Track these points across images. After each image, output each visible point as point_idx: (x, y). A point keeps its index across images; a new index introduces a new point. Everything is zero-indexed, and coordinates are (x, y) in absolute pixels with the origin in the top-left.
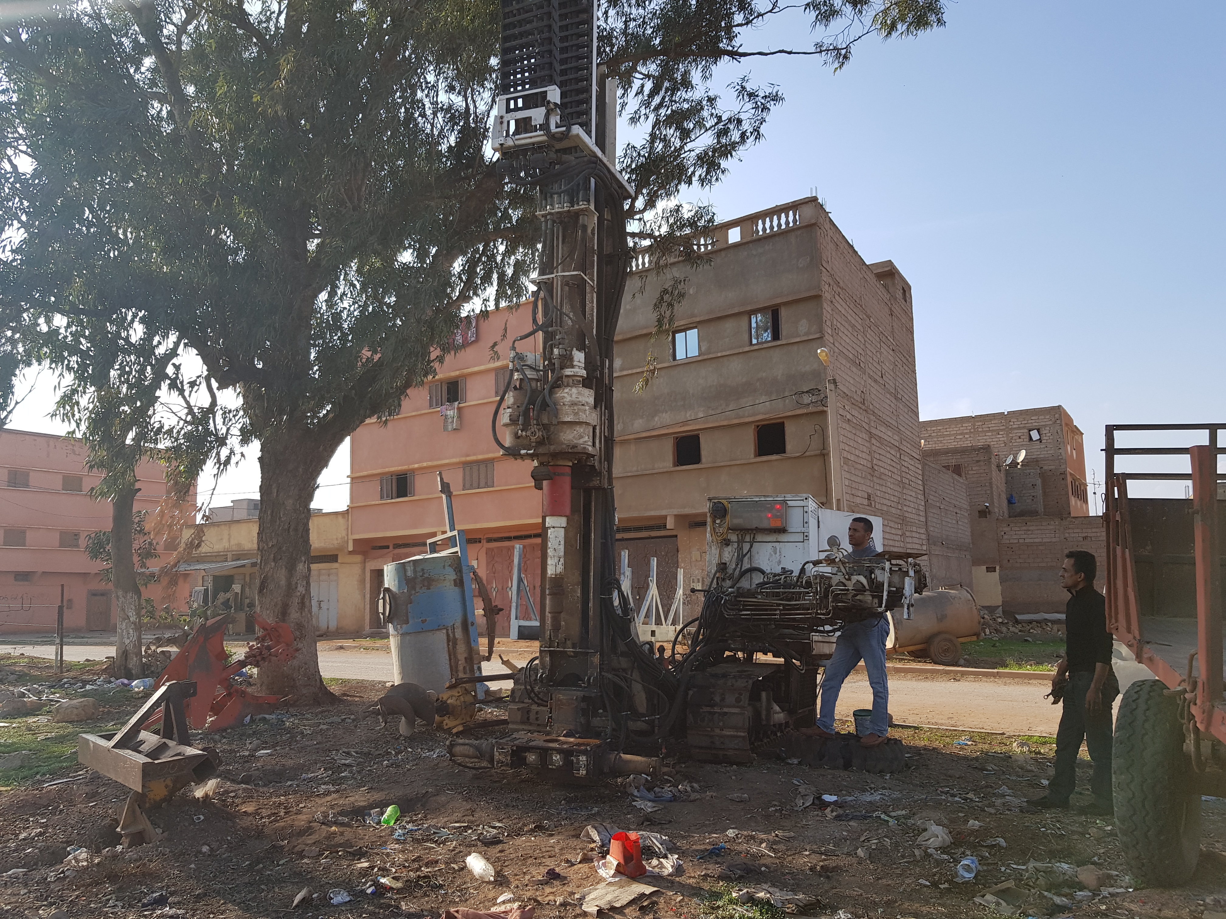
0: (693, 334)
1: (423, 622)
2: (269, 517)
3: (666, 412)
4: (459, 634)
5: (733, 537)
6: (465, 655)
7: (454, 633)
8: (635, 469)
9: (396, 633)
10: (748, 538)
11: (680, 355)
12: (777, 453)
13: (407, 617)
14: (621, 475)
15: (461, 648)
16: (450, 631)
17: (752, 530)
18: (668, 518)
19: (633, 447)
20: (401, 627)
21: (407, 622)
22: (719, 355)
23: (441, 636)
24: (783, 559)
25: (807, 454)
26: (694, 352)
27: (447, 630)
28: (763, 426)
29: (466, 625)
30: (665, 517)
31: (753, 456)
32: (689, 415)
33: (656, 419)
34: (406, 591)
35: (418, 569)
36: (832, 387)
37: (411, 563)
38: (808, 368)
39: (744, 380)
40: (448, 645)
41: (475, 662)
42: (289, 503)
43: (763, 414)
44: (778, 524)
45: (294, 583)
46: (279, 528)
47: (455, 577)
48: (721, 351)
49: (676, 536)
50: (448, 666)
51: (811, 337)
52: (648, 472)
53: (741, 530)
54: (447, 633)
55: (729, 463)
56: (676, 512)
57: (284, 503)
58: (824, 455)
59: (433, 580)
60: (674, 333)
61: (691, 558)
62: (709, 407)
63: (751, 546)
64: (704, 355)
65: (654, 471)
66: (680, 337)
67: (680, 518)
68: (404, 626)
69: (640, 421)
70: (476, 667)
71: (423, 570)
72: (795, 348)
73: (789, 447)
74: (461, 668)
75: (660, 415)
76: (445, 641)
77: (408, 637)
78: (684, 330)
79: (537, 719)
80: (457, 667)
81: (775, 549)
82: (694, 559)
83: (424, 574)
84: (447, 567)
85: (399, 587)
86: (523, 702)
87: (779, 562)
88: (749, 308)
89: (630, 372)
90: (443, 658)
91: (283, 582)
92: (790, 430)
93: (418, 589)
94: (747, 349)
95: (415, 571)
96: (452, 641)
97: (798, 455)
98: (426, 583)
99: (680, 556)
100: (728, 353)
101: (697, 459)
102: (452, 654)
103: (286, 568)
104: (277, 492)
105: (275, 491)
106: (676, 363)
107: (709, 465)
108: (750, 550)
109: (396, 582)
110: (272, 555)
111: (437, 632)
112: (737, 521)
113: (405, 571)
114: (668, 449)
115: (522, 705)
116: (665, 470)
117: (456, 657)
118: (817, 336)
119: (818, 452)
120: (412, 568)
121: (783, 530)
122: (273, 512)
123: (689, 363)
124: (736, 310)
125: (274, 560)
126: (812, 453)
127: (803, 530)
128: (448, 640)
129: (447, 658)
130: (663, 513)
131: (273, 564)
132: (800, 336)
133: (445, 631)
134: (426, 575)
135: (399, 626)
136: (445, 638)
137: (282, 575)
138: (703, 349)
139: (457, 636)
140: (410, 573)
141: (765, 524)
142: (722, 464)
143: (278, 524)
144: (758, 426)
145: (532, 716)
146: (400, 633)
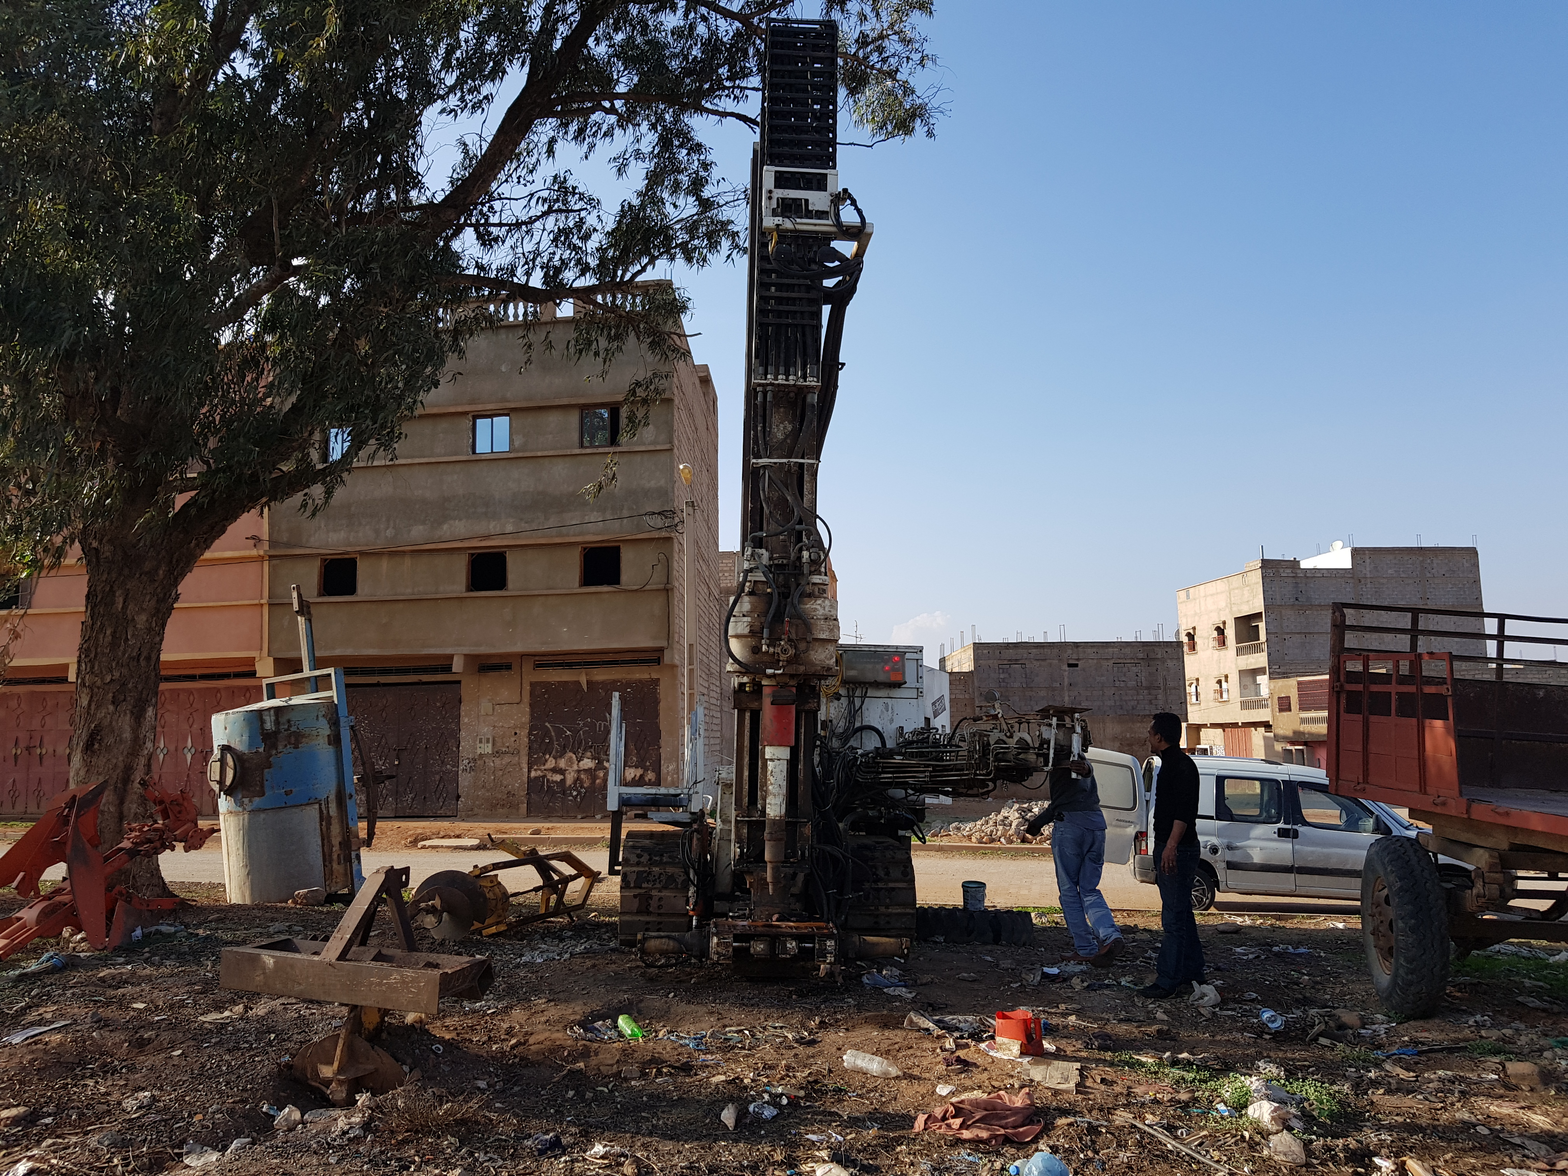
0: (502, 423)
1: (287, 793)
2: (109, 639)
3: (460, 520)
4: (333, 810)
5: (843, 692)
6: (339, 839)
7: (328, 808)
8: (409, 591)
9: (241, 809)
10: (858, 693)
11: (483, 446)
12: (609, 583)
13: (262, 786)
14: (389, 598)
15: (335, 829)
16: (323, 806)
17: (865, 683)
18: (455, 659)
19: (408, 561)
20: (250, 801)
21: (262, 794)
22: (539, 454)
23: (313, 812)
24: (895, 717)
25: (647, 587)
26: (502, 445)
27: (320, 805)
28: (592, 549)
29: (341, 798)
30: (451, 657)
31: (577, 584)
32: (493, 527)
33: (445, 527)
34: (261, 750)
35: (283, 720)
36: (691, 509)
37: (272, 712)
38: (653, 484)
39: (571, 489)
40: (321, 825)
41: (354, 848)
42: (142, 619)
43: (594, 534)
44: (894, 678)
45: (141, 736)
46: (124, 655)
47: (328, 732)
48: (542, 450)
49: (459, 682)
50: (320, 855)
51: (658, 448)
52: (429, 597)
53: (854, 683)
54: (320, 808)
55: (545, 592)
56: (467, 650)
57: (133, 619)
58: (667, 590)
59: (303, 736)
60: (475, 418)
61: (479, 711)
62: (521, 519)
63: (863, 703)
64: (518, 451)
65: (438, 596)
66: (482, 424)
67: (470, 659)
68: (257, 800)
69: (421, 527)
70: (353, 854)
71: (289, 721)
72: (638, 458)
73: (624, 578)
74: (335, 857)
75: (452, 522)
76: (318, 819)
77: (262, 816)
78: (491, 416)
79: (660, 907)
80: (330, 855)
81: (887, 704)
82: (483, 713)
83: (290, 726)
84: (320, 719)
85: (250, 745)
86: (641, 888)
87: (892, 721)
88: (582, 401)
89: (409, 461)
90: (315, 842)
91: (127, 735)
92: (627, 556)
93: (280, 748)
94: (578, 451)
95: (277, 722)
96: (325, 819)
97: (635, 588)
98: (293, 740)
99: (463, 708)
100: (551, 453)
101: (501, 584)
102: (325, 837)
103: (132, 712)
104: (124, 602)
105: (121, 600)
106: (474, 457)
107: (519, 593)
108: (861, 707)
109: (245, 738)
110: (111, 695)
111: (308, 808)
112: (852, 673)
113: (262, 722)
114: (460, 567)
115: (638, 891)
116: (454, 595)
117: (330, 841)
118: (667, 447)
119: (662, 586)
120: (273, 718)
121: (899, 685)
122: (115, 632)
123: (495, 460)
124: (565, 401)
125: (113, 703)
126: (654, 587)
127: (918, 685)
128: (321, 819)
129: (320, 843)
130: (448, 651)
131: (111, 708)
132: (644, 444)
133: (317, 806)
134: (293, 729)
135: (246, 800)
136: (318, 816)
137: (125, 724)
138: (517, 443)
139: (331, 813)
140: (269, 725)
141: (881, 678)
142: (536, 593)
143: (121, 648)
144: (585, 549)
145: (654, 903)
146: (249, 808)
